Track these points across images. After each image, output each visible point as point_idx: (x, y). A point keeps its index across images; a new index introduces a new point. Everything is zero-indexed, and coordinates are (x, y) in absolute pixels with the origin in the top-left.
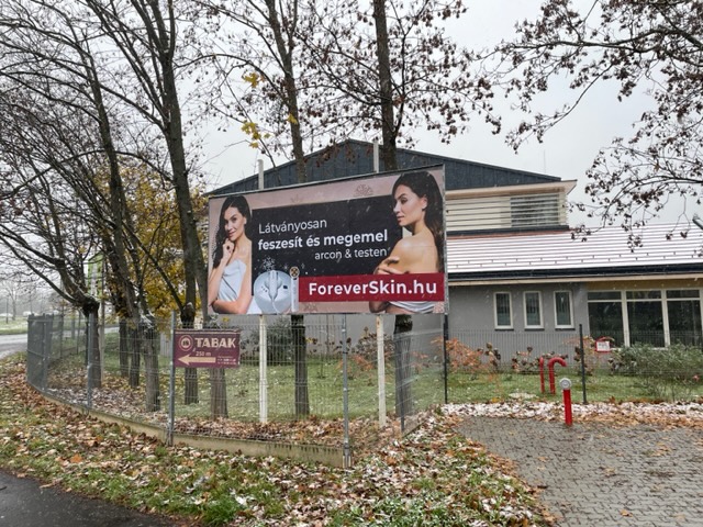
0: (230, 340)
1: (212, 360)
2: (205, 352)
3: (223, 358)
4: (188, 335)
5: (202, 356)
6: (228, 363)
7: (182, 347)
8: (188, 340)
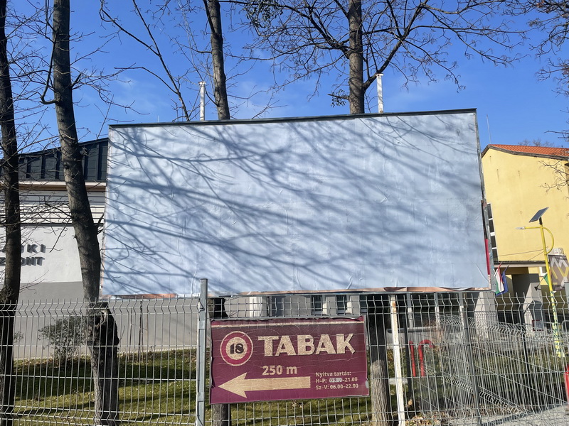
0: (340, 338)
1: (303, 383)
2: (285, 366)
3: (327, 378)
4: (242, 329)
5: (276, 376)
6: (341, 386)
7: (228, 358)
8: (243, 341)
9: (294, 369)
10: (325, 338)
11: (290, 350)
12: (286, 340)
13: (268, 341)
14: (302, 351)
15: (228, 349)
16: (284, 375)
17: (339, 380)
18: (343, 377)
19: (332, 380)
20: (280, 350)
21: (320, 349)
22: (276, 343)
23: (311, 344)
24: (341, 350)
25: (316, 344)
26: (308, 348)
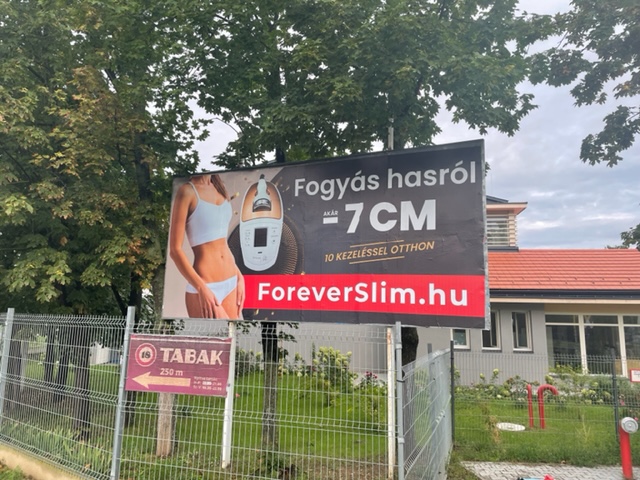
0: (214, 353)
1: (185, 382)
2: (175, 369)
4: (151, 342)
5: (169, 376)
6: (209, 388)
7: (140, 361)
8: (150, 350)
9: (180, 372)
10: (204, 352)
11: (180, 359)
12: (178, 351)
13: (166, 351)
14: (188, 361)
15: (141, 355)
16: (174, 376)
17: (209, 383)
18: (212, 382)
19: (204, 383)
20: (173, 359)
21: (199, 360)
22: (171, 353)
23: (194, 356)
24: (213, 363)
25: (197, 356)
26: (192, 359)
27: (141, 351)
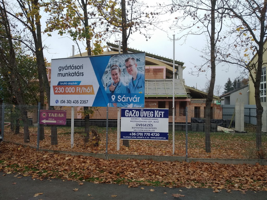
1: (55, 122)
2: (52, 118)
3: (59, 121)
4: (45, 112)
5: (51, 120)
6: (61, 123)
8: (45, 114)
9: (54, 119)
10: (59, 114)
11: (53, 116)
12: (53, 114)
13: (50, 114)
14: (55, 116)
15: (43, 115)
16: (52, 120)
17: (61, 122)
18: (62, 121)
19: (60, 122)
20: (51, 116)
21: (58, 116)
22: (51, 115)
23: (57, 115)
24: (62, 116)
25: (58, 115)
26: (56, 116)
27: (43, 114)
